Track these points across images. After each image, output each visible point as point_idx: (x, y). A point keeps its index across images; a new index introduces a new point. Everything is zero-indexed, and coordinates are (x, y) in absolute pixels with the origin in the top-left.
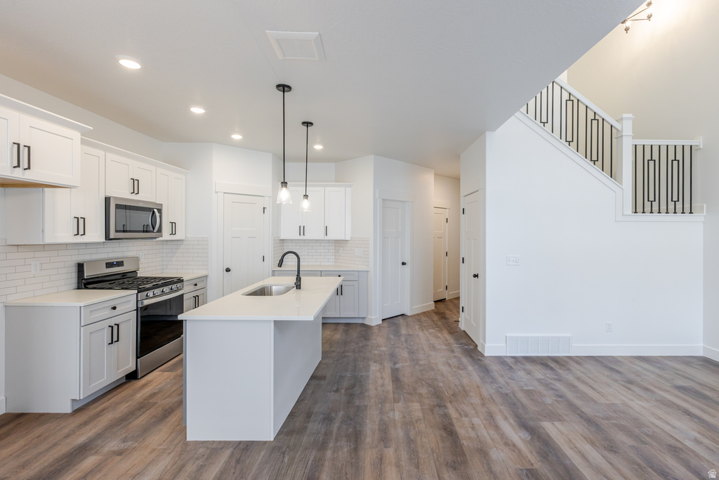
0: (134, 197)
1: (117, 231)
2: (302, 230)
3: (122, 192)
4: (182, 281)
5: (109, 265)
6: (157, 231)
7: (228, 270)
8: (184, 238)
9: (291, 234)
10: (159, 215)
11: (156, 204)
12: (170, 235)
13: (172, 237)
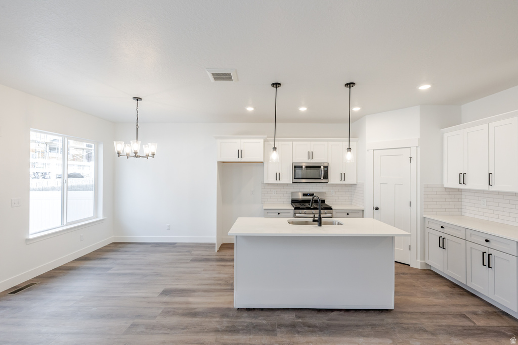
1: (294, 179)
2: (462, 178)
4: (332, 209)
5: (305, 195)
6: (324, 179)
7: (377, 209)
8: (355, 183)
9: (452, 182)
10: (326, 169)
11: (323, 163)
12: (338, 181)
13: (343, 182)
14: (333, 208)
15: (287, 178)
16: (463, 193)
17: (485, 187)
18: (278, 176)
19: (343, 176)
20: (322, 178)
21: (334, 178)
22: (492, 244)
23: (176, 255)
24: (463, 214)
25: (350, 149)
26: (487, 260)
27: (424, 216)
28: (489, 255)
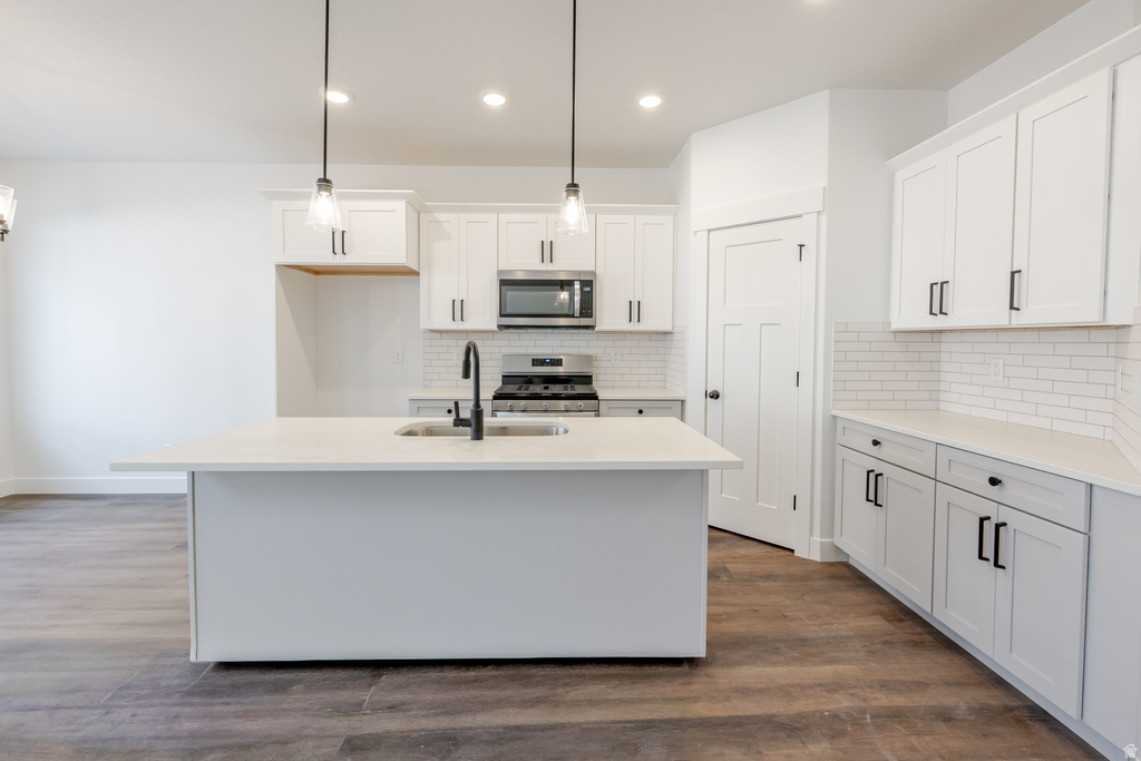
0: (543, 267)
1: (502, 316)
2: (938, 297)
3: (526, 263)
4: (597, 398)
5: (537, 362)
6: (582, 315)
7: (715, 396)
8: (668, 328)
9: (911, 312)
10: (588, 289)
11: (580, 273)
12: (623, 325)
13: (635, 327)
14: (601, 395)
15: (484, 315)
16: (944, 347)
17: (999, 316)
18: (459, 309)
19: (635, 310)
20: (577, 314)
21: (609, 315)
22: (1008, 493)
23: (152, 530)
24: (942, 406)
25: (576, 186)
26: (991, 543)
27: (834, 413)
28: (998, 527)
